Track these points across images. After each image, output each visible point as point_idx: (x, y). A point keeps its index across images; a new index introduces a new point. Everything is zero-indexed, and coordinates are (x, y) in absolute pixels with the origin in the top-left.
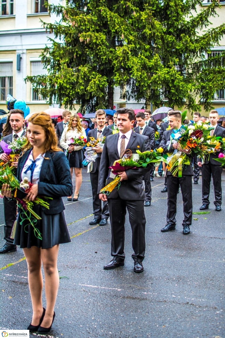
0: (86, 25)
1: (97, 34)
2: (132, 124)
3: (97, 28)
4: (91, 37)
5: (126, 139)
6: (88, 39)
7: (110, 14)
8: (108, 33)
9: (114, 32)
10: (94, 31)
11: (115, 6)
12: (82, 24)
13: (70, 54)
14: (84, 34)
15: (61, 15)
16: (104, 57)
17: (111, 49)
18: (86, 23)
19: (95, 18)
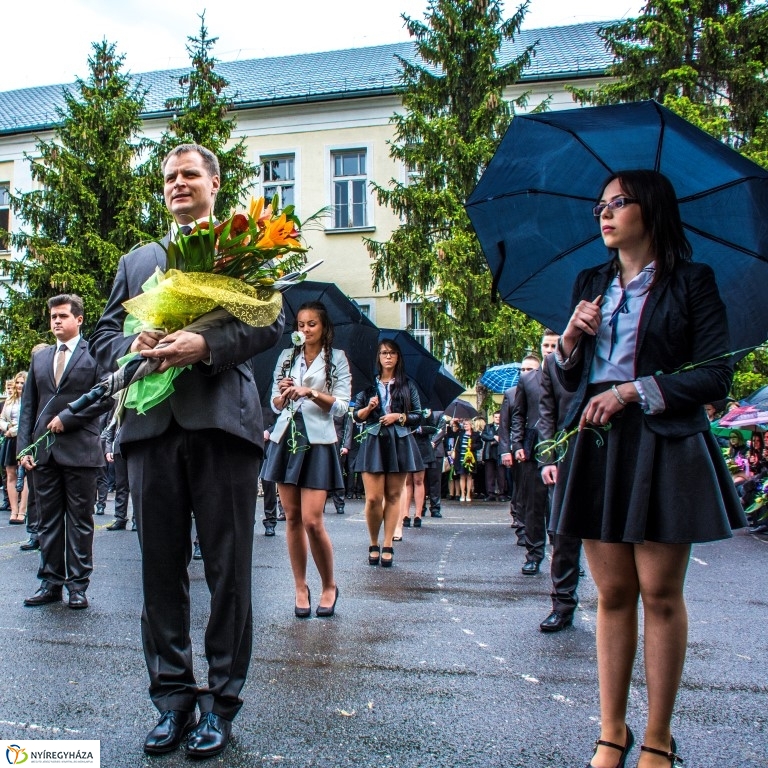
0: (62, 262)
1: (80, 276)
2: (80, 324)
3: (82, 267)
4: (69, 279)
5: (67, 352)
6: (65, 283)
7: (102, 244)
8: (99, 277)
9: (109, 274)
10: (75, 272)
11: (112, 234)
12: (56, 260)
13: (35, 308)
14: (59, 274)
15: (24, 249)
16: (91, 314)
17: (103, 301)
18: (63, 258)
19: (78, 252)
